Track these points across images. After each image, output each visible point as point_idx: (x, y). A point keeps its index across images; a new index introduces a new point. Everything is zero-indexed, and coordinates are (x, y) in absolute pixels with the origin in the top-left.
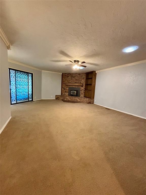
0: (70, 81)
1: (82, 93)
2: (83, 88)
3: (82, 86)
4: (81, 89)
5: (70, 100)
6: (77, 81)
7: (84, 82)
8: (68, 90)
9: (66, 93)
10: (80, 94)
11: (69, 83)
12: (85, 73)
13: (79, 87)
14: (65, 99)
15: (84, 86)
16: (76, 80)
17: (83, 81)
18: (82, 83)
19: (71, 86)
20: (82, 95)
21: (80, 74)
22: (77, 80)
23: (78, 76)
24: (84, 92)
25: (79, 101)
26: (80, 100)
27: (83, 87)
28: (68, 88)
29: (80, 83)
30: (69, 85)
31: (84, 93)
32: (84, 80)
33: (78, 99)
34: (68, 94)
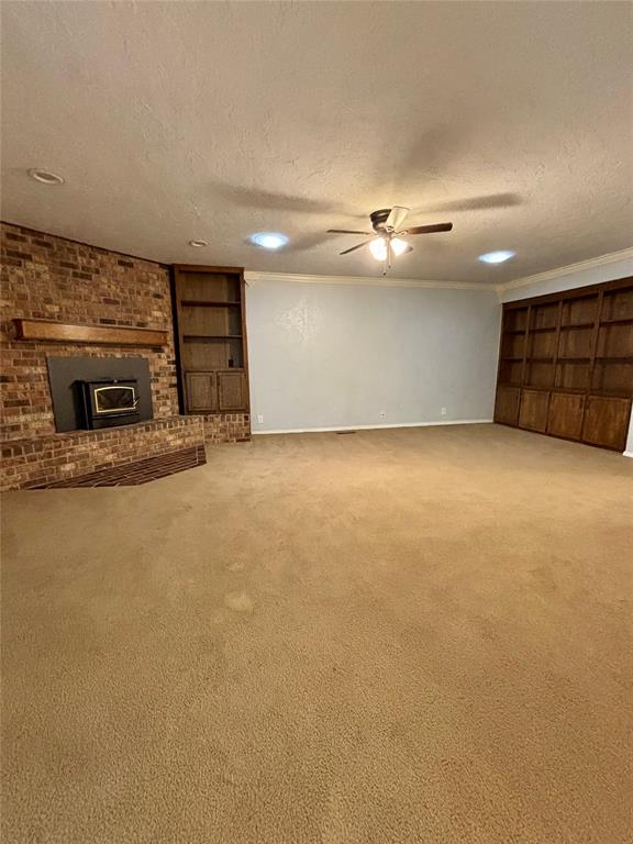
0: (48, 301)
1: (163, 392)
2: (164, 363)
3: (157, 349)
4: (151, 369)
5: (110, 458)
6: (112, 308)
7: (165, 321)
8: (41, 386)
9: (22, 418)
10: (154, 398)
11: (40, 317)
12: (162, 265)
13: (136, 352)
14: (68, 467)
15: (166, 350)
16: (107, 301)
17: (157, 314)
18: (152, 326)
19: (73, 349)
20: (165, 404)
21: (131, 265)
22: (116, 303)
23: (115, 274)
24: (171, 386)
25: (179, 442)
26: (183, 437)
27: (163, 355)
28: (40, 370)
29: (139, 324)
30: (43, 341)
31: (174, 390)
32: (160, 309)
33: (170, 438)
34: (49, 415)
